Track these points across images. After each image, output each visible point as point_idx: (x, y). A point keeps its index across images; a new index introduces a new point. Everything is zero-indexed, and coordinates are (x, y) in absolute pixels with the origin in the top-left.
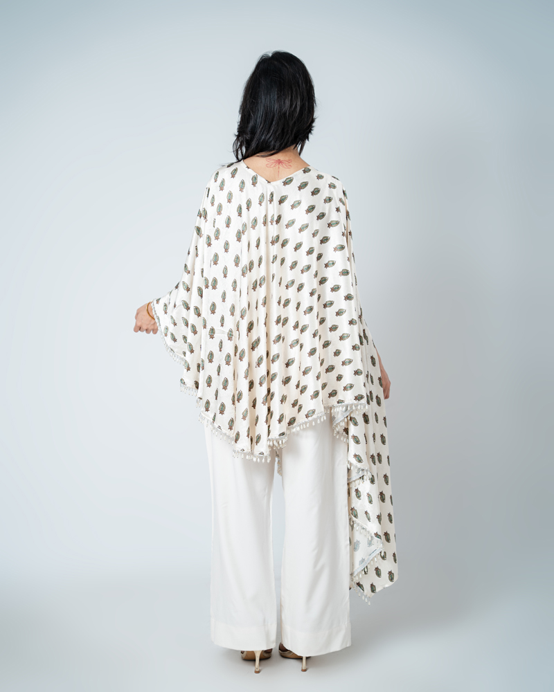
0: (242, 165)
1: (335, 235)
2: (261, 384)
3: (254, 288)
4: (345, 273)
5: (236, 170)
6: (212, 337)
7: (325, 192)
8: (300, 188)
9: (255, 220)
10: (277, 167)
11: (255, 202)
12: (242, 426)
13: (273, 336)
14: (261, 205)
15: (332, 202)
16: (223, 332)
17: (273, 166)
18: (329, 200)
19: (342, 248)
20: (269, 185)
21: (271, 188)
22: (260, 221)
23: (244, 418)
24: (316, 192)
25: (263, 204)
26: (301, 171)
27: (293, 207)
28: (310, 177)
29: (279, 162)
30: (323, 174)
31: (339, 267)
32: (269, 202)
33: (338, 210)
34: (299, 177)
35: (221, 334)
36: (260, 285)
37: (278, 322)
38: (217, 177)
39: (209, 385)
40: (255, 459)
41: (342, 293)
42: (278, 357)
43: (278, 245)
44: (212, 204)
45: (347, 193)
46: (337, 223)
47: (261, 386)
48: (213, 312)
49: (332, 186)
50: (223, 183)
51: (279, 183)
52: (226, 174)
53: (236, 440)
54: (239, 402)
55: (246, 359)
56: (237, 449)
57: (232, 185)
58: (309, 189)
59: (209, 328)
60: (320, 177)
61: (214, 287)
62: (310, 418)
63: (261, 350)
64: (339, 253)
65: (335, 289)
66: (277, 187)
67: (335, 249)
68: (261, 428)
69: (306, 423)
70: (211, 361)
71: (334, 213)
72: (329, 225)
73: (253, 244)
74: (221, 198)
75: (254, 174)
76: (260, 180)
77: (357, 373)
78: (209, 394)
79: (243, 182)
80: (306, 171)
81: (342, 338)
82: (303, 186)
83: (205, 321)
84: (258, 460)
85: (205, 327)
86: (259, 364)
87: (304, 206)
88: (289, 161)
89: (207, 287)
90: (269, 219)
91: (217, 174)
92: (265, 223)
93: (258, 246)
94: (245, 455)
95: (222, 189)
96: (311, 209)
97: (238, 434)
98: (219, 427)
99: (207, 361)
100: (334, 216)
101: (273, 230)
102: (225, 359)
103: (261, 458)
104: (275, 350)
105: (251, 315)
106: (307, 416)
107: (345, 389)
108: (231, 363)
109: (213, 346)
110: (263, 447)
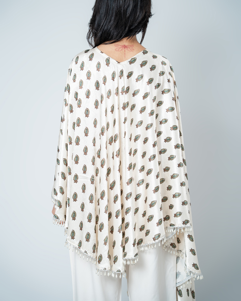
0: (97, 50)
1: (167, 100)
2: (117, 216)
3: (110, 143)
4: (175, 128)
5: (92, 55)
6: (76, 181)
7: (159, 68)
8: (142, 65)
9: (110, 92)
10: (124, 50)
11: (109, 78)
12: (103, 250)
13: (126, 179)
14: (114, 80)
15: (165, 75)
16: (86, 178)
17: (120, 50)
18: (162, 73)
19: (173, 109)
20: (119, 65)
21: (120, 67)
22: (113, 92)
23: (105, 244)
24: (153, 68)
25: (115, 79)
26: (141, 53)
27: (137, 80)
28: (148, 57)
29: (125, 47)
30: (156, 55)
31: (171, 123)
32: (119, 78)
33: (169, 81)
34: (140, 57)
35: (84, 179)
36: (115, 141)
37: (130, 168)
38: (77, 60)
39: (74, 219)
40: (113, 275)
41: (173, 143)
42: (131, 195)
43: (128, 109)
44: (74, 80)
45: (173, 68)
46: (169, 91)
47: (117, 218)
48: (77, 162)
49: (163, 63)
50: (83, 65)
51: (126, 63)
52: (84, 58)
53: (100, 261)
54: (101, 231)
55: (106, 198)
56: (100, 269)
57: (91, 66)
58: (148, 66)
59: (73, 174)
60: (154, 57)
61: (77, 143)
62: (157, 241)
63: (117, 190)
64: (170, 113)
65: (168, 140)
66: (125, 66)
67: (168, 110)
68: (118, 251)
69: (153, 245)
70: (75, 200)
71: (166, 84)
72: (163, 92)
73: (109, 110)
74: (82, 75)
75: (107, 57)
76: (112, 61)
77: (184, 203)
78: (74, 225)
79: (99, 64)
80: (145, 52)
81: (173, 177)
82: (144, 64)
83: (70, 169)
84: (116, 276)
85: (70, 173)
86: (115, 201)
87: (146, 79)
88: (132, 46)
89: (71, 143)
90: (120, 90)
91: (78, 58)
92: (117, 93)
93: (112, 111)
94: (107, 272)
95: (82, 68)
96: (151, 81)
97: (101, 257)
98: (86, 252)
99: (72, 200)
100: (166, 86)
101: (124, 98)
102: (89, 199)
103: (119, 275)
104: (128, 189)
105: (108, 163)
106: (154, 239)
107: (176, 215)
108: (94, 201)
109: (77, 188)
110: (120, 266)
